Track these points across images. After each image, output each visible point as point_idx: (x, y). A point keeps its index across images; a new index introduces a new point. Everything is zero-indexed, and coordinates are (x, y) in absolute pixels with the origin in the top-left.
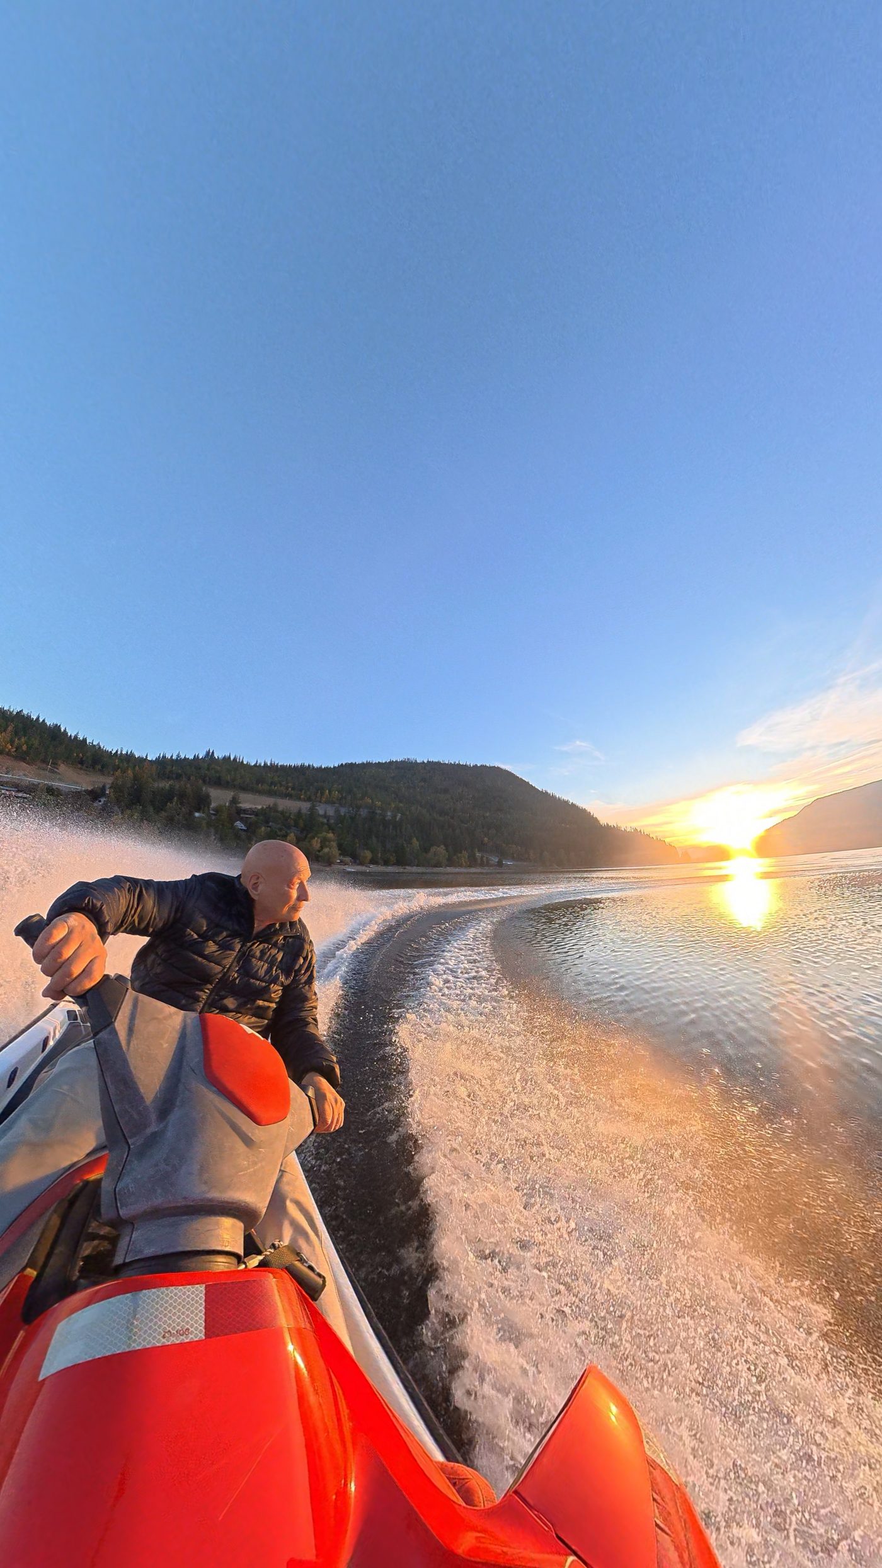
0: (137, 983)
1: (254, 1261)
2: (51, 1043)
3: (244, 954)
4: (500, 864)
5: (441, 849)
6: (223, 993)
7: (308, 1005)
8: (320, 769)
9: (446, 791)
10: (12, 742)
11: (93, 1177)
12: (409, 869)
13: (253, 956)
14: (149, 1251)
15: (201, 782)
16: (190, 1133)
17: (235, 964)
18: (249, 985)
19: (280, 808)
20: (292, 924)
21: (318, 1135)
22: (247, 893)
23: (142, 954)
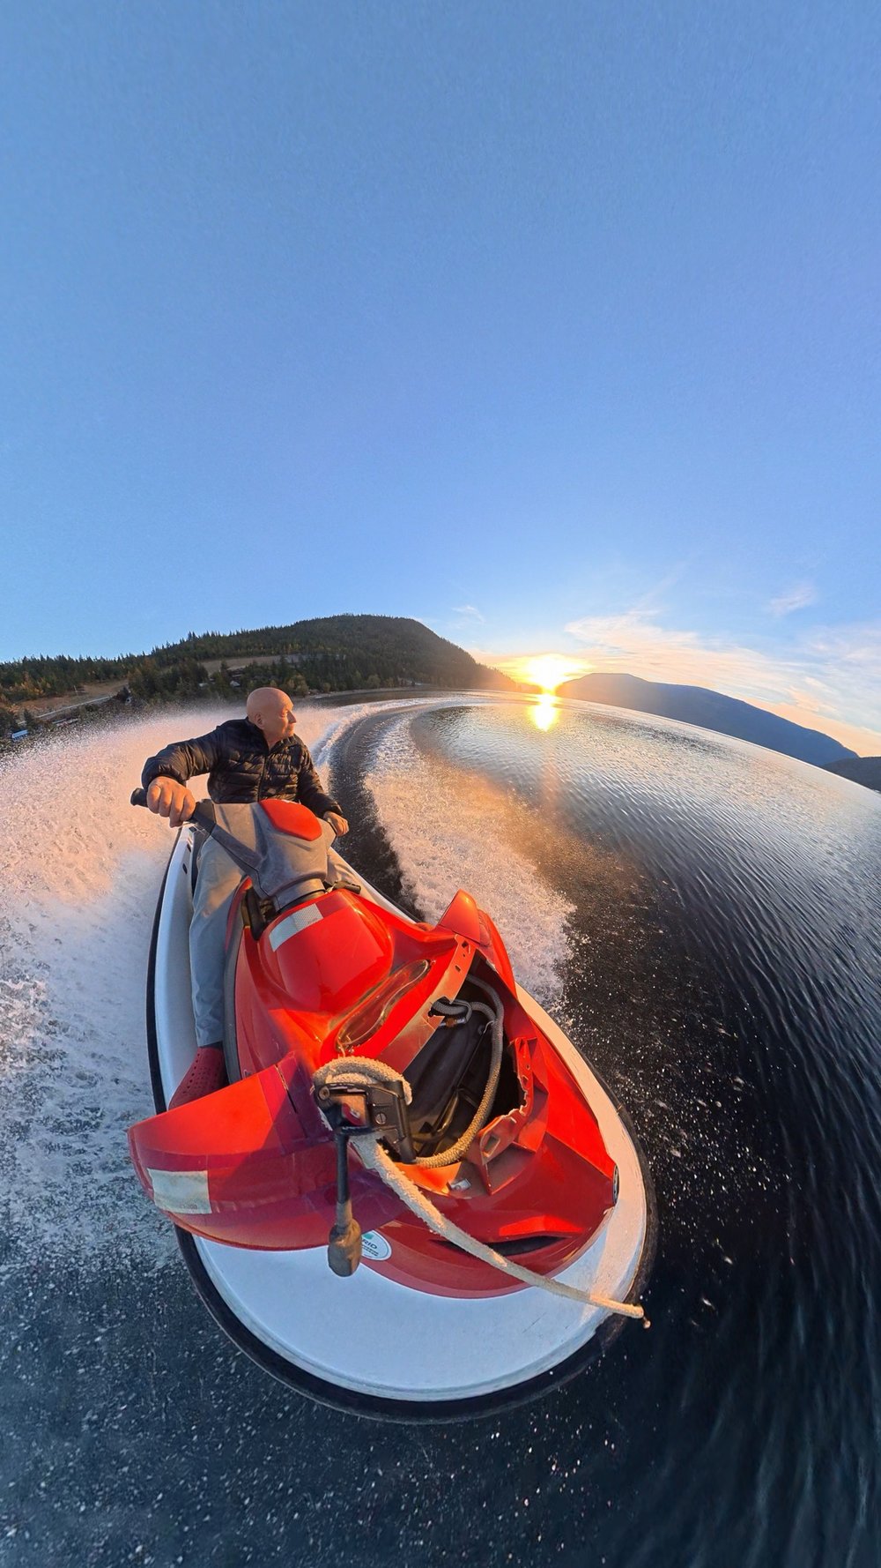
0: (216, 800)
1: (330, 890)
2: (192, 846)
3: (268, 764)
4: (413, 685)
5: (376, 677)
6: (265, 788)
7: (314, 780)
8: (281, 629)
9: (376, 637)
10: (36, 686)
11: (249, 887)
12: (356, 691)
13: (274, 763)
14: (287, 902)
15: (194, 660)
16: (280, 855)
17: (265, 770)
18: (277, 779)
19: (259, 664)
20: (291, 738)
23: (211, 784)
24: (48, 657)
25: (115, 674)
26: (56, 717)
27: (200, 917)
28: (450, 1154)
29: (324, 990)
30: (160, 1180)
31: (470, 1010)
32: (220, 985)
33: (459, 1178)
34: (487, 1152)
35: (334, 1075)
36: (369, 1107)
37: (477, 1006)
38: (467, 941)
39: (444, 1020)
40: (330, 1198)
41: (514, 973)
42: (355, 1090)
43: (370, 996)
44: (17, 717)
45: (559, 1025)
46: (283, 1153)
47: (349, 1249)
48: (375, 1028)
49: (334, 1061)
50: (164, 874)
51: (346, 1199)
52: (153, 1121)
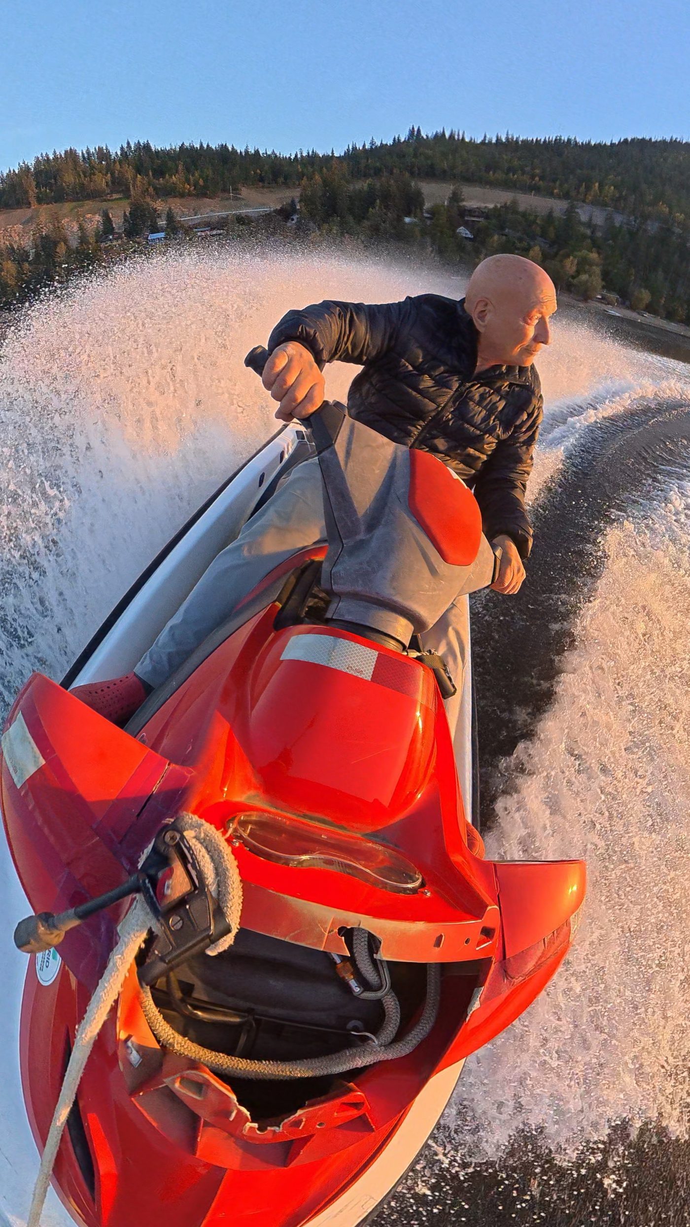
0: (353, 411)
1: (414, 654)
2: (286, 456)
3: (461, 395)
6: (434, 432)
7: (521, 467)
10: (188, 181)
11: (317, 559)
13: (471, 399)
14: (348, 618)
15: (407, 174)
16: (389, 548)
17: (450, 404)
18: (462, 429)
20: (522, 370)
21: (492, 591)
22: (471, 322)
23: (357, 383)
24: (208, 146)
25: (286, 179)
26: (199, 224)
27: (239, 548)
28: (167, 1031)
29: (285, 757)
30: (19, 727)
31: (379, 994)
32: (201, 637)
33: (141, 1049)
34: (180, 1083)
35: (197, 838)
36: (183, 901)
37: (391, 1005)
38: (497, 933)
39: (343, 958)
40: (76, 899)
41: (480, 1052)
42: (193, 873)
43: (317, 824)
44: (159, 216)
45: (412, 1168)
46: (94, 826)
47: (38, 939)
48: (280, 858)
49: (213, 827)
50: (235, 470)
51: (80, 917)
52: (53, 685)
